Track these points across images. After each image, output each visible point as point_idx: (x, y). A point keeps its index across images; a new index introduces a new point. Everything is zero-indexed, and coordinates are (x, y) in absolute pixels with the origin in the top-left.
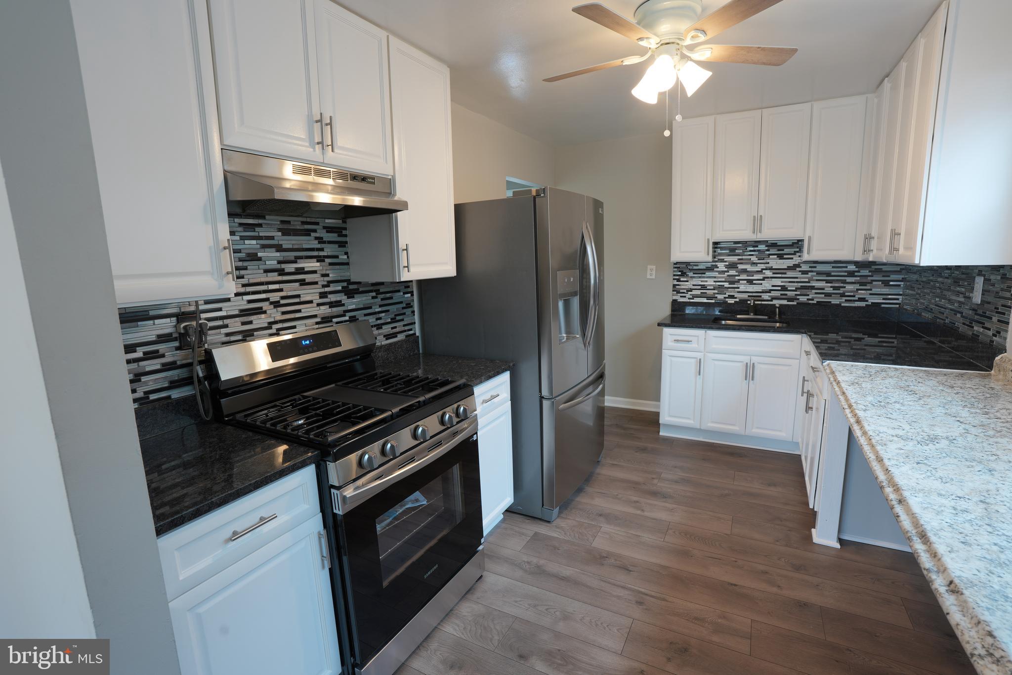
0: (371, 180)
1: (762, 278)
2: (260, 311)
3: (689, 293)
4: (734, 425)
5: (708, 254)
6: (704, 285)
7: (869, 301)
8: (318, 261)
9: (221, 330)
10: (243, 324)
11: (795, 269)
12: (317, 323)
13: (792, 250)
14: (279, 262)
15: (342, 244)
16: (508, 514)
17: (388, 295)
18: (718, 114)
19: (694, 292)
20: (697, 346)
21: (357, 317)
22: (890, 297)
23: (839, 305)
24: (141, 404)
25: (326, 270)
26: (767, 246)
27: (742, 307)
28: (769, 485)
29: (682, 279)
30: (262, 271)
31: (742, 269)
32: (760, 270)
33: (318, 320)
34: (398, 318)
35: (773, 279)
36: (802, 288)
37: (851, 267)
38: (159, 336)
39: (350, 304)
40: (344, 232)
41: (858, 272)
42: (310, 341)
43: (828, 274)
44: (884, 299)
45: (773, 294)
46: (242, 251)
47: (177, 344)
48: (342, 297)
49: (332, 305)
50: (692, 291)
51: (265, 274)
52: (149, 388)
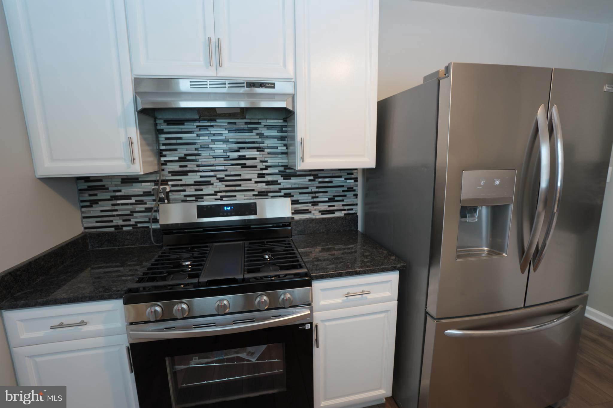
0: (270, 85)
2: (209, 183)
8: (258, 151)
9: (182, 193)
10: (196, 190)
15: (282, 138)
17: (327, 179)
21: (292, 194)
24: (133, 228)
25: (265, 157)
30: (212, 157)
33: (256, 193)
34: (337, 199)
38: (144, 192)
39: (285, 183)
40: (284, 129)
42: (231, 208)
46: (198, 144)
47: (153, 198)
49: (268, 183)
51: (214, 159)
52: (138, 220)
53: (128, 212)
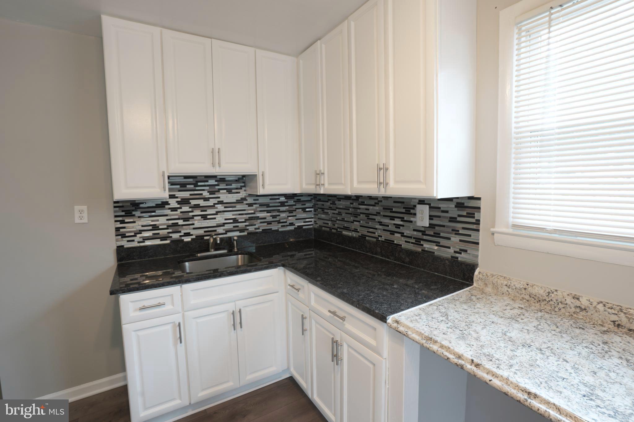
1: (215, 213)
3: (138, 235)
5: (165, 190)
6: (155, 225)
7: (296, 225)
11: (243, 203)
13: (239, 185)
19: (144, 234)
20: (172, 307)
22: (307, 220)
23: (277, 231)
26: (216, 181)
29: (126, 221)
31: (195, 205)
32: (212, 205)
35: (225, 213)
36: (251, 219)
37: (282, 199)
41: (287, 202)
43: (268, 205)
44: (304, 222)
45: (227, 227)
50: (141, 233)
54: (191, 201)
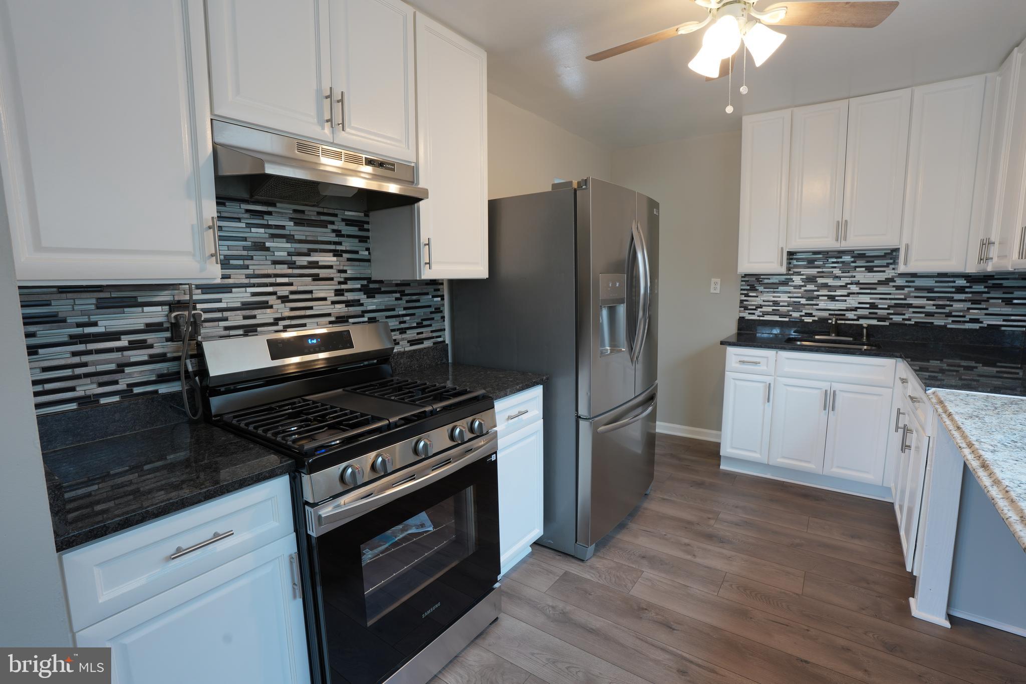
0: (390, 166)
1: (846, 294)
2: (265, 305)
3: (759, 310)
4: (809, 462)
5: (782, 265)
6: (777, 301)
7: (984, 322)
8: (334, 256)
9: (220, 323)
10: (245, 318)
11: (888, 284)
12: (331, 323)
13: (884, 262)
14: (290, 254)
15: (363, 239)
16: (537, 547)
17: (414, 298)
18: (796, 106)
19: (765, 309)
20: (766, 368)
21: (377, 319)
22: (1012, 318)
23: (944, 327)
24: (122, 397)
25: (344, 266)
26: (853, 257)
27: (822, 326)
28: (853, 537)
29: (751, 294)
30: (269, 263)
31: (822, 284)
32: (844, 284)
33: (333, 319)
34: (425, 323)
35: (860, 296)
36: (896, 305)
37: (960, 282)
38: (147, 325)
39: (371, 304)
40: (366, 226)
41: (970, 287)
42: (317, 340)
43: (930, 290)
45: (860, 312)
46: (248, 240)
47: (168, 334)
48: (362, 297)
49: (348, 303)
50: (762, 308)
51: (273, 266)
52: (134, 380)
53: (113, 367)
54: (817, 279)
